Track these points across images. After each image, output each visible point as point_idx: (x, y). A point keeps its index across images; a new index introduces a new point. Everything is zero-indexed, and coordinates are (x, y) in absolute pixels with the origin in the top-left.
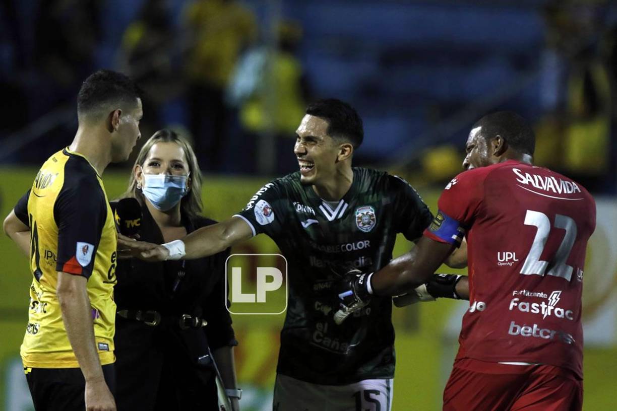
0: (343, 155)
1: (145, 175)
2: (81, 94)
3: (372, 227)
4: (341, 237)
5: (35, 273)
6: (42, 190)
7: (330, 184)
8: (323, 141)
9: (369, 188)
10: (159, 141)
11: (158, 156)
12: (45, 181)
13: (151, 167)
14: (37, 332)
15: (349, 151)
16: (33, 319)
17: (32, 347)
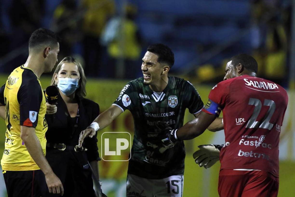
0: (165, 71)
1: (58, 78)
2: (31, 39)
3: (176, 106)
4: (161, 110)
5: (8, 126)
6: (11, 86)
7: (158, 84)
8: (156, 65)
9: (175, 87)
10: (66, 62)
11: (65, 69)
12: (12, 82)
13: (62, 74)
14: (8, 154)
15: (167, 70)
16: (7, 147)
17: (7, 161)
